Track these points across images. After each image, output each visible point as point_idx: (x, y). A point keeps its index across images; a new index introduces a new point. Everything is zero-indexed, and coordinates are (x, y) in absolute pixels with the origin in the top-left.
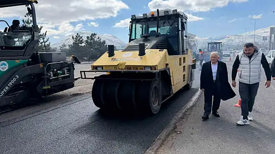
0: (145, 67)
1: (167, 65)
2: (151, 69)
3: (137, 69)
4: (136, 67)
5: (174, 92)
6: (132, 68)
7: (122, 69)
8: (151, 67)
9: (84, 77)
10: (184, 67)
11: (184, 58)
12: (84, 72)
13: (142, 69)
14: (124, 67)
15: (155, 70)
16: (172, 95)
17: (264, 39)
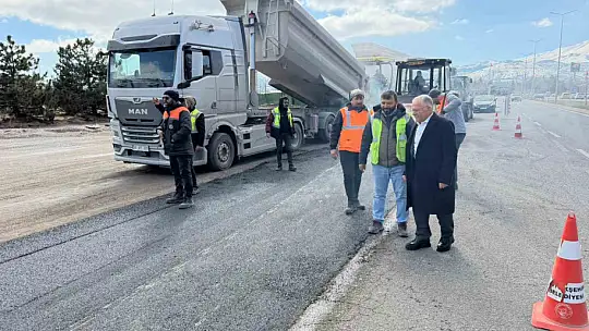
17: (575, 68)
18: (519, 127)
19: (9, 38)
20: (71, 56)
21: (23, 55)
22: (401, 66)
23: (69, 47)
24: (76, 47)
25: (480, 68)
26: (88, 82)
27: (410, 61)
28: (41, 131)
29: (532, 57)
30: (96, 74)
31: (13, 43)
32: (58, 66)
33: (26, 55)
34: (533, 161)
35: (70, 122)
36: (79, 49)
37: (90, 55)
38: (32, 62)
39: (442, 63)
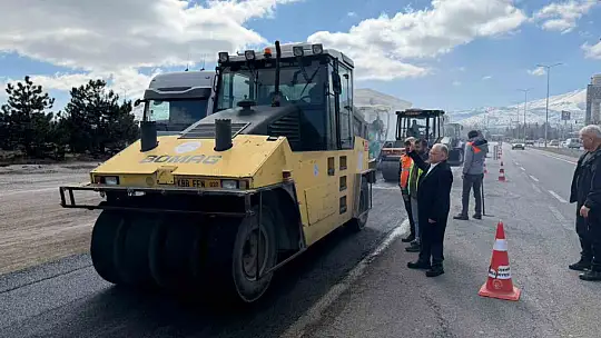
0: (223, 180)
1: (286, 174)
2: (238, 187)
3: (203, 185)
4: (200, 180)
5: (309, 242)
6: (191, 184)
7: (166, 185)
8: (237, 182)
9: (68, 202)
10: (343, 179)
11: (343, 159)
12: (71, 189)
13: (215, 185)
14: (170, 180)
15: (247, 187)
16: (303, 249)
17: (566, 116)
18: (502, 171)
19: (27, 78)
20: (84, 96)
21: (38, 95)
22: (400, 115)
23: (82, 87)
24: (88, 88)
25: (476, 113)
26: (97, 122)
27: (408, 111)
28: (56, 167)
29: (523, 104)
30: (105, 113)
31: (31, 83)
32: (69, 105)
33: (42, 95)
34: (508, 200)
35: (79, 159)
36: (91, 90)
37: (101, 96)
38: (48, 101)
39: (436, 113)
